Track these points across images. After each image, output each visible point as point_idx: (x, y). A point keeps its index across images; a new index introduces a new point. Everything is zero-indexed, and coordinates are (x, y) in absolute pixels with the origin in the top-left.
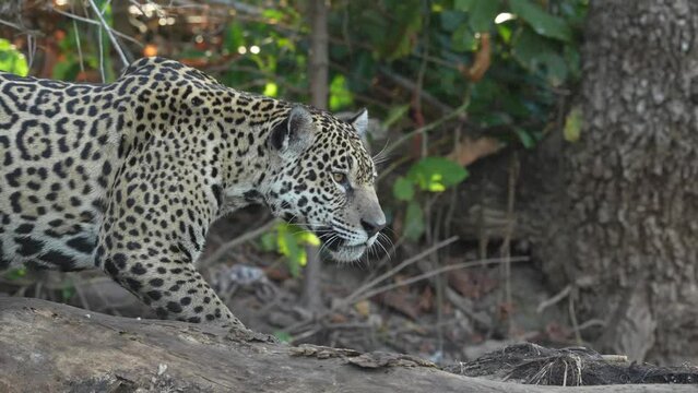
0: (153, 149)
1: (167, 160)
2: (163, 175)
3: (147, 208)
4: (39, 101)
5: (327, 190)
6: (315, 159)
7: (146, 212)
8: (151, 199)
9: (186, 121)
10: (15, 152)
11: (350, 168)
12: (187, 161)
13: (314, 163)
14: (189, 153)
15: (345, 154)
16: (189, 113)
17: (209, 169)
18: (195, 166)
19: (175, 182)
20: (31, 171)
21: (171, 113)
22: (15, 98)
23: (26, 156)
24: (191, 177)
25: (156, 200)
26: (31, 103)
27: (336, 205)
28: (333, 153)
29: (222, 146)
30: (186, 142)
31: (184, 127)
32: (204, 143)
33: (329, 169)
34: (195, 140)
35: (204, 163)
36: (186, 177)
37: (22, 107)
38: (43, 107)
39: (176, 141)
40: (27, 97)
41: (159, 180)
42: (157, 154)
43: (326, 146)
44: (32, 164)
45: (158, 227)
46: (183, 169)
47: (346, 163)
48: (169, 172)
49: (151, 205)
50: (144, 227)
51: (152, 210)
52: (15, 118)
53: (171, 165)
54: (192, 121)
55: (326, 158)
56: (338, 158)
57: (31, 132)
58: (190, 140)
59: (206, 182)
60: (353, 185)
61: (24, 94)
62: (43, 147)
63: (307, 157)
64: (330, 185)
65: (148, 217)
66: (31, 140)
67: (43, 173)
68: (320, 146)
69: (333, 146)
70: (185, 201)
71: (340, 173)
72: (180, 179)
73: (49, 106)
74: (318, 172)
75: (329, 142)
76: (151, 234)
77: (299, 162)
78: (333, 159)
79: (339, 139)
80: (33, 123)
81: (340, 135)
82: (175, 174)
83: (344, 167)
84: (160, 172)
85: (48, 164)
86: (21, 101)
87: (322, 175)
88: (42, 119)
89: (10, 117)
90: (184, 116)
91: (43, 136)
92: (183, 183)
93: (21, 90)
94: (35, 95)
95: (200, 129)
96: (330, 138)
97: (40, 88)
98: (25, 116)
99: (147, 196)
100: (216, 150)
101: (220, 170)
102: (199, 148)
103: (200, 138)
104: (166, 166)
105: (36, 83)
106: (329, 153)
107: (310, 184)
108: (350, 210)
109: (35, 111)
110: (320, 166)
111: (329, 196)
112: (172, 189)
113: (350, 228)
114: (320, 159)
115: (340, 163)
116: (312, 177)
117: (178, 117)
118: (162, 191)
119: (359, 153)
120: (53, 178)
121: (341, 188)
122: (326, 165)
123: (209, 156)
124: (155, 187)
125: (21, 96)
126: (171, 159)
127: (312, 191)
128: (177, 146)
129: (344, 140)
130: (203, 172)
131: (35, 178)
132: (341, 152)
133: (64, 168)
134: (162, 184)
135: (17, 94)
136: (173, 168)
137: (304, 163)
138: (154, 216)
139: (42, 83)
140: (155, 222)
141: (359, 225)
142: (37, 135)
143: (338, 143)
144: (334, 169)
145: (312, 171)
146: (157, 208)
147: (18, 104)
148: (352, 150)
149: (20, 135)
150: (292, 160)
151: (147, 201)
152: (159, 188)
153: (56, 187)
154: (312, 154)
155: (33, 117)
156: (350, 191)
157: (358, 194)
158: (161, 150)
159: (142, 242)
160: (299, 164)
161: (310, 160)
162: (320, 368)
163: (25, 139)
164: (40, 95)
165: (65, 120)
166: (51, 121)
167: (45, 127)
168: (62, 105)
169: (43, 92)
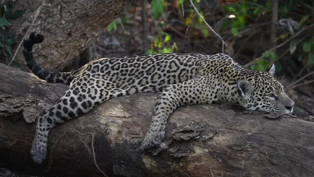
0: (202, 77)
1: (203, 82)
2: (198, 84)
3: (187, 85)
4: (188, 61)
5: (267, 102)
6: (257, 94)
7: (186, 85)
8: (190, 85)
9: (215, 75)
11: (272, 91)
12: (208, 87)
13: (258, 95)
14: (210, 86)
15: (268, 87)
16: (217, 73)
17: (214, 95)
18: (209, 91)
19: (200, 89)
21: (213, 70)
22: (179, 60)
23: (180, 81)
24: (206, 93)
25: (191, 87)
26: (185, 62)
27: (273, 105)
28: (263, 89)
29: (220, 89)
30: (211, 82)
31: (213, 76)
32: (215, 85)
33: (265, 95)
34: (214, 82)
35: (213, 92)
36: (205, 92)
37: (181, 64)
38: (189, 63)
39: (208, 80)
40: (184, 60)
41: (196, 84)
42: (202, 79)
43: (260, 87)
45: (184, 92)
46: (206, 89)
47: (270, 90)
48: (201, 85)
49: (188, 86)
50: (181, 87)
51: (187, 87)
52: (179, 68)
53: (203, 84)
54: (217, 76)
55: (261, 91)
56: (266, 89)
57: (184, 72)
58: (212, 82)
59: (211, 99)
60: (276, 96)
62: (186, 78)
63: (254, 94)
64: (268, 100)
65: (185, 87)
66: (183, 76)
68: (257, 88)
69: (262, 86)
70: (199, 97)
71: (270, 94)
72: (202, 90)
73: (190, 63)
74: (261, 97)
75: (260, 85)
76: (180, 90)
77: (252, 97)
78: (264, 91)
79: (263, 82)
80: (184, 70)
81: (263, 80)
82: (202, 88)
83: (270, 91)
84: (198, 83)
87: (263, 98)
88: (187, 68)
89: (177, 68)
90: (215, 73)
91: (186, 75)
92: (202, 92)
94: (187, 59)
95: (217, 80)
96: (260, 84)
97: (190, 56)
98: (182, 67)
99: (190, 83)
100: (218, 90)
101: (218, 97)
102: (213, 86)
103: (215, 83)
104: (201, 83)
105: (188, 55)
106: (261, 89)
107: (259, 103)
108: (280, 105)
109: (186, 65)
110: (261, 95)
111: (269, 103)
112: (198, 90)
113: (282, 111)
114: (260, 93)
115: (268, 91)
116: (259, 100)
117: (214, 72)
118: (194, 87)
119: (273, 83)
121: (272, 99)
122: (263, 94)
123: (215, 91)
124: (194, 84)
126: (204, 83)
127: (261, 104)
128: (208, 82)
129: (265, 82)
130: (211, 95)
132: (266, 87)
134: (196, 86)
135: (181, 59)
136: (203, 85)
137: (254, 97)
138: (186, 88)
140: (185, 90)
141: (285, 109)
142: (185, 74)
143: (264, 84)
144: (267, 94)
145: (258, 98)
146: (189, 88)
148: (270, 84)
149: (179, 74)
150: (249, 98)
151: (189, 84)
152: (194, 86)
154: (255, 92)
155: (185, 67)
156: (276, 98)
157: (280, 98)
158: (204, 79)
159: (176, 88)
160: (252, 98)
161: (256, 95)
162: (254, 118)
163: (181, 75)
164: (189, 59)
165: (194, 68)
166: (190, 69)
167: (188, 71)
168: (195, 63)
169: (190, 58)
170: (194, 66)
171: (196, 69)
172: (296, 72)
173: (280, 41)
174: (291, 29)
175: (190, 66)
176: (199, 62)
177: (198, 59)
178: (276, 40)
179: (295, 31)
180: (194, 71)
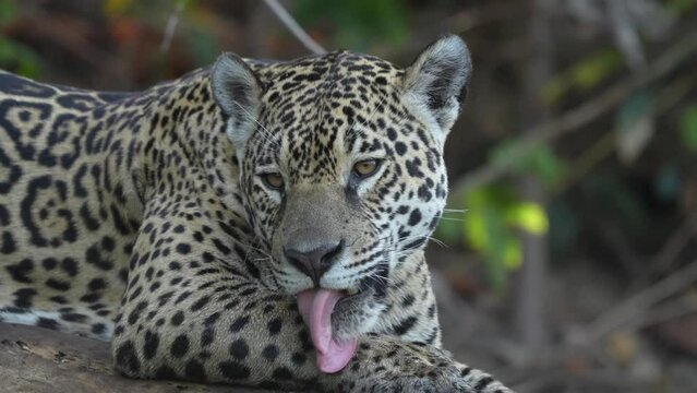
4: (53, 139)
10: (21, 233)
20: (49, 264)
22: (14, 134)
23: (38, 240)
26: (40, 143)
37: (27, 152)
38: (59, 150)
40: (35, 133)
44: (49, 252)
52: (16, 174)
57: (45, 196)
61: (30, 125)
62: (62, 224)
66: (44, 214)
67: (70, 266)
73: (66, 147)
80: (43, 182)
85: (76, 251)
86: (25, 140)
88: (57, 173)
89: (8, 171)
91: (60, 206)
93: (25, 117)
94: (48, 125)
97: (59, 110)
98: (32, 170)
105: (51, 101)
109: (47, 159)
120: (88, 272)
125: (25, 127)
131: (58, 274)
133: (104, 255)
135: (19, 124)
139: (63, 102)
142: (51, 203)
147: (19, 147)
149: (26, 205)
153: (97, 285)
155: (43, 171)
163: (35, 211)
164: (55, 126)
165: (83, 169)
166: (68, 176)
167: (61, 186)
168: (83, 140)
169: (62, 120)
170: (85, 159)
171: (96, 171)
172: (649, 247)
173: (572, 100)
174: (627, 38)
175: (67, 162)
176: (103, 134)
177: (92, 123)
178: (548, 89)
179: (652, 49)
180: (88, 181)
